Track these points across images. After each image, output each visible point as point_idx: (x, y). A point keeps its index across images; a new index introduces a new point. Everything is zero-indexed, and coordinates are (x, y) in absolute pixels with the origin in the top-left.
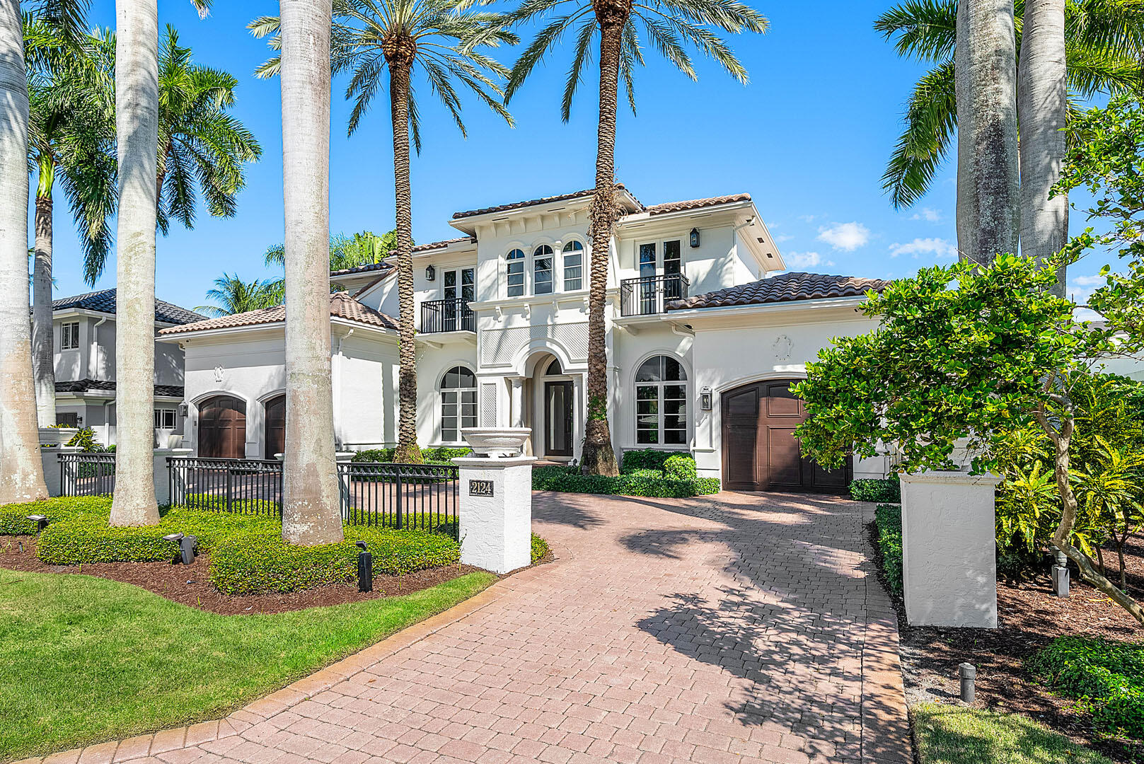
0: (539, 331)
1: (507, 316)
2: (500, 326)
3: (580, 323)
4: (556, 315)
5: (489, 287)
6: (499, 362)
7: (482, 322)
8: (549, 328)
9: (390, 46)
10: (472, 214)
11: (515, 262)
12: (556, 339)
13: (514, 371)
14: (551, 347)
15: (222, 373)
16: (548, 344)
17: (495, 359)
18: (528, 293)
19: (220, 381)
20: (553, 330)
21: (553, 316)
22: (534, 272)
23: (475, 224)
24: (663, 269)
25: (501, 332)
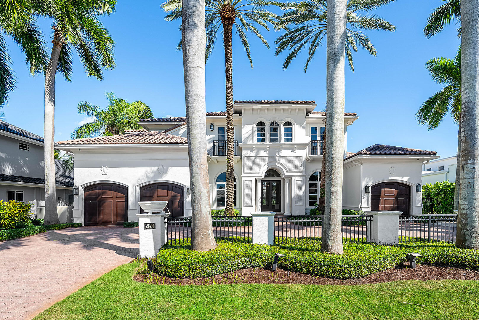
0: (272, 158)
1: (257, 151)
2: (254, 155)
3: (292, 156)
4: (281, 152)
5: (247, 138)
6: (253, 171)
7: (244, 152)
8: (277, 158)
9: (228, 13)
10: (245, 102)
11: (260, 127)
12: (281, 162)
13: (261, 175)
14: (277, 165)
15: (107, 170)
16: (277, 164)
17: (251, 169)
18: (268, 141)
19: (106, 174)
20: (279, 158)
21: (279, 152)
22: (270, 132)
23: (243, 107)
24: (320, 138)
25: (254, 158)
